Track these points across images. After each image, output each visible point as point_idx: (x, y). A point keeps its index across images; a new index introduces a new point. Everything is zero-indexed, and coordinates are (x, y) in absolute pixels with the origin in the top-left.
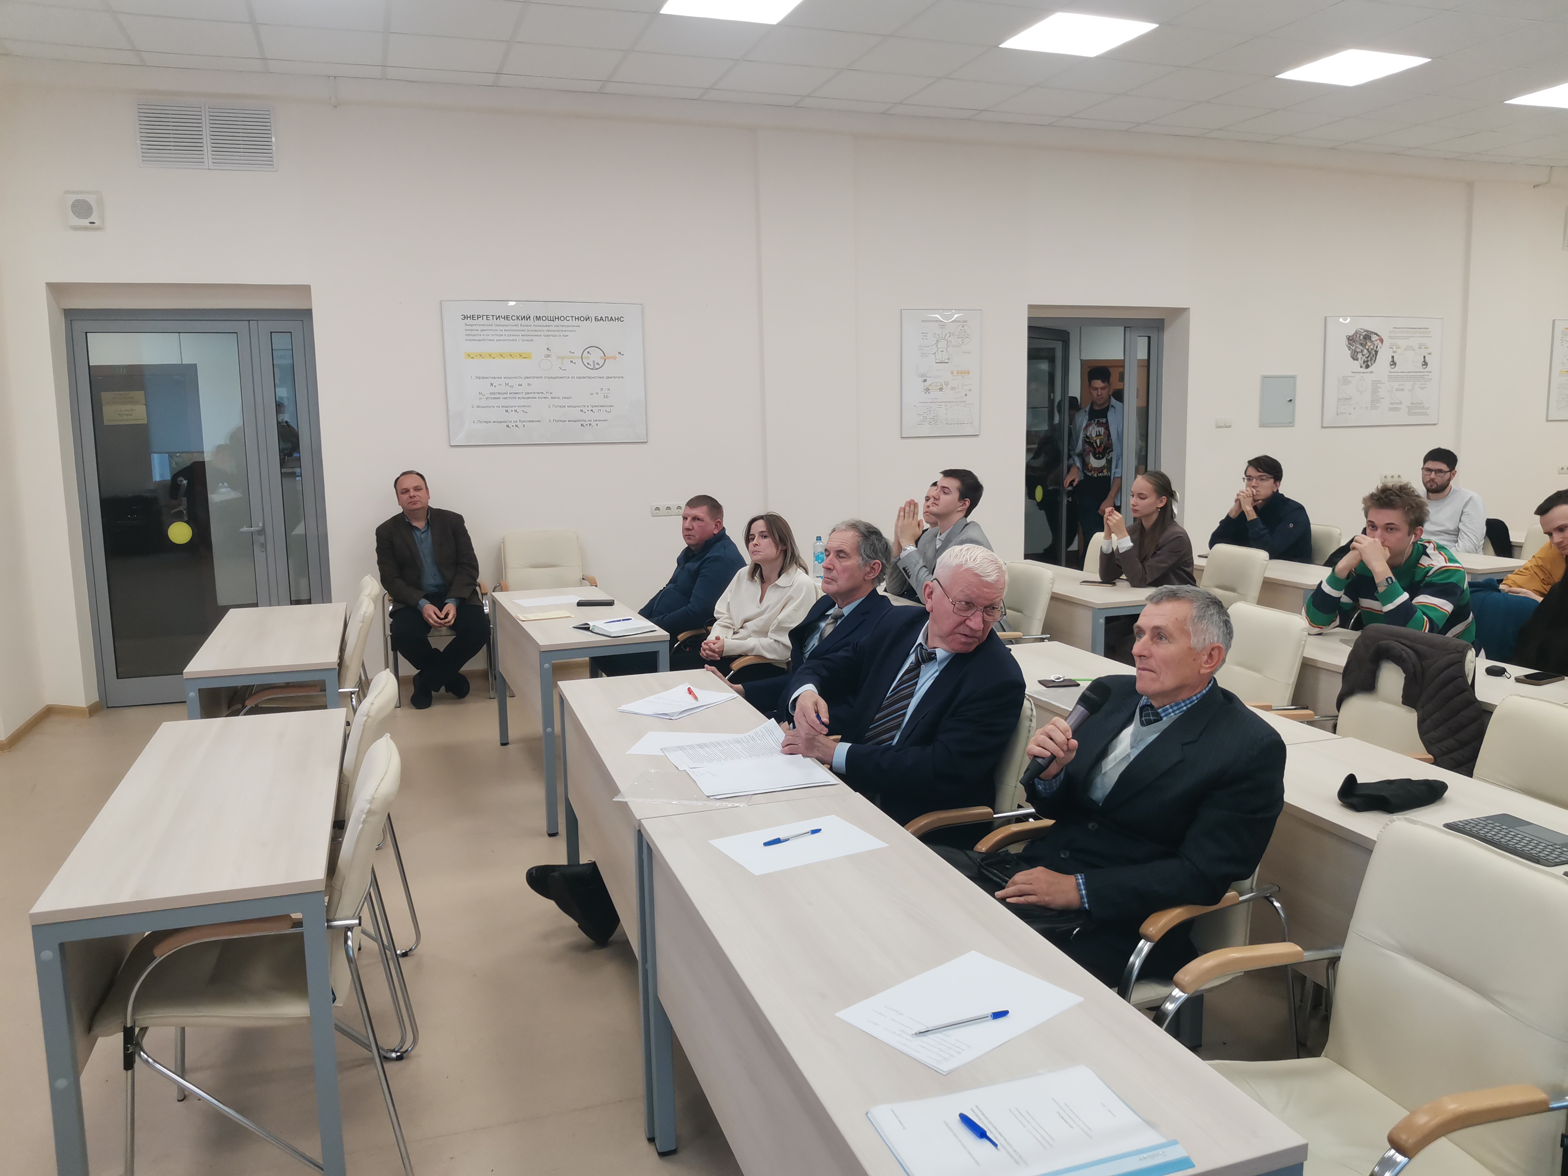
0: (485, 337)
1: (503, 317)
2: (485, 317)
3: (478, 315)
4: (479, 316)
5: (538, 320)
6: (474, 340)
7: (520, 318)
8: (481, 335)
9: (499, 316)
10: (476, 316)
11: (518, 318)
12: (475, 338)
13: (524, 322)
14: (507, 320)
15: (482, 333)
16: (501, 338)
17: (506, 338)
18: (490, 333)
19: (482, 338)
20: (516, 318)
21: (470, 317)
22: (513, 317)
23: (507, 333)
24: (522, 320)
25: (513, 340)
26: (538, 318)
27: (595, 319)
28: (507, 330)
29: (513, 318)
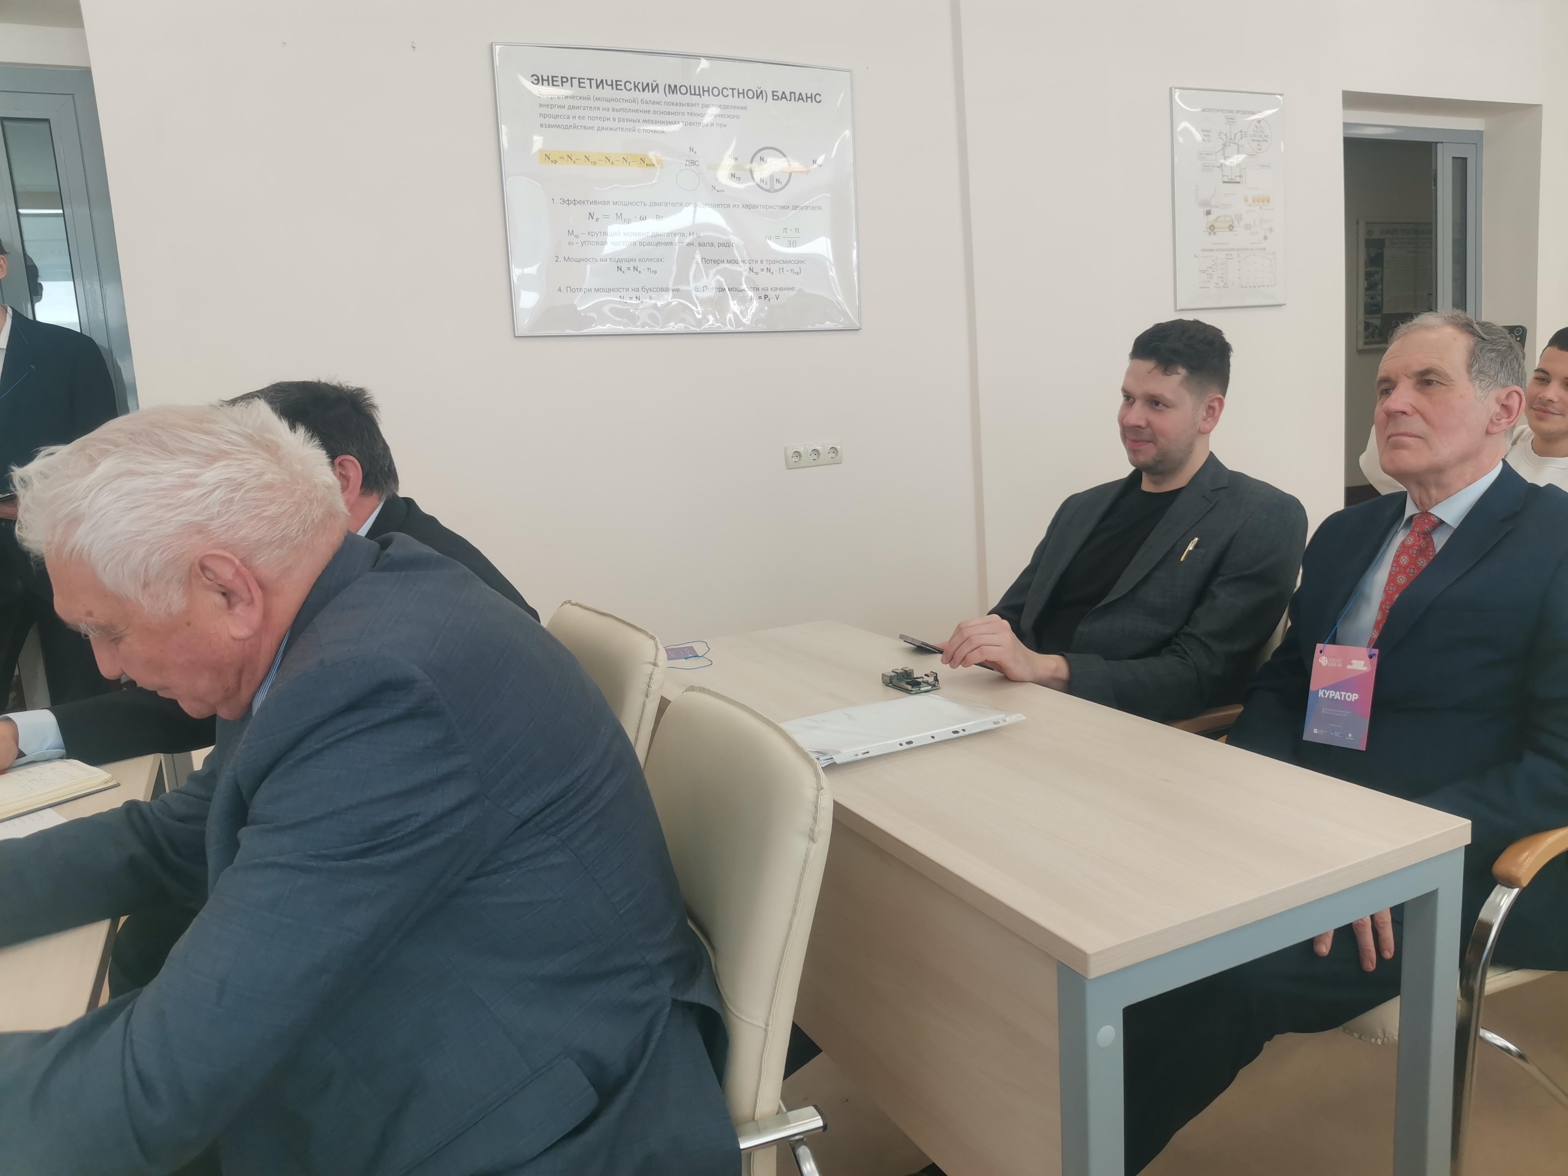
0: (578, 122)
1: (610, 83)
2: (575, 82)
3: (562, 78)
4: (564, 80)
5: (673, 93)
6: (558, 126)
7: (640, 86)
8: (568, 118)
9: (602, 81)
10: (559, 79)
11: (637, 86)
12: (558, 122)
13: (648, 95)
14: (617, 89)
15: (572, 113)
16: (607, 124)
17: (615, 124)
18: (587, 113)
19: (570, 122)
20: (632, 86)
21: (548, 80)
22: (628, 84)
23: (617, 115)
24: (644, 90)
25: (630, 130)
26: (673, 89)
27: (773, 95)
28: (617, 111)
29: (628, 86)
